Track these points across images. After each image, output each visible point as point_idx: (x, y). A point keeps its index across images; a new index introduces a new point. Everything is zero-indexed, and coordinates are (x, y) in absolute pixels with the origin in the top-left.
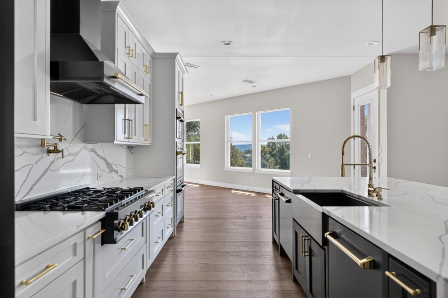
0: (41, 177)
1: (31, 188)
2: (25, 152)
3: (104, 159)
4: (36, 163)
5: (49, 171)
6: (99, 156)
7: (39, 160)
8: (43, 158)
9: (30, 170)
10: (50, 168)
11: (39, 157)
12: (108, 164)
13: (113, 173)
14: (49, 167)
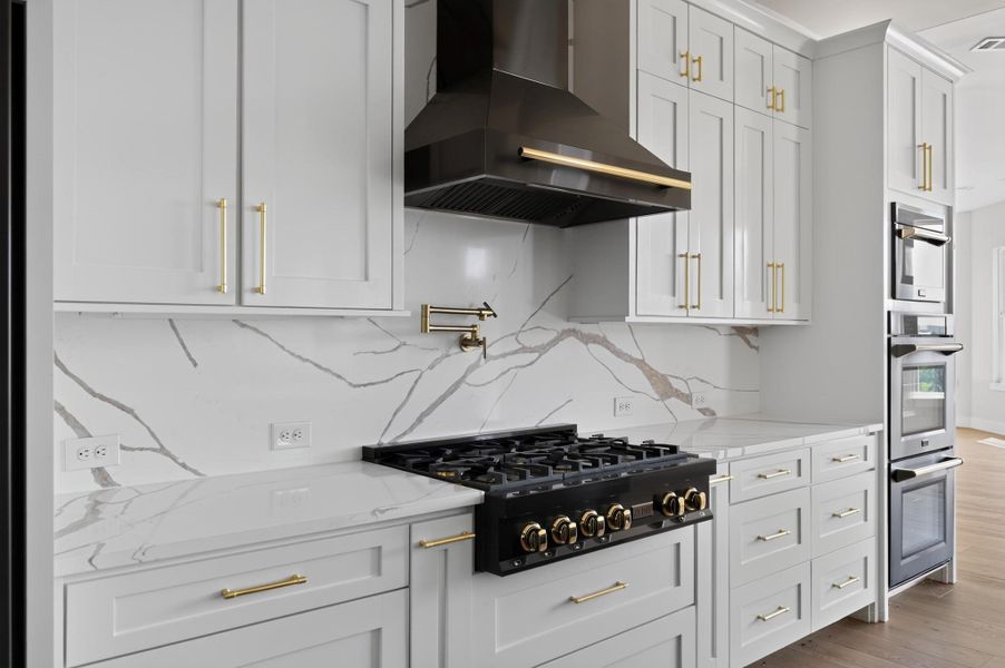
0: (442, 399)
1: (420, 420)
2: (405, 344)
3: (641, 364)
4: (431, 367)
5: (463, 386)
6: (619, 354)
7: (438, 361)
8: (447, 356)
9: (416, 382)
10: (467, 380)
11: (438, 354)
12: (651, 374)
13: (673, 402)
14: (464, 377)
